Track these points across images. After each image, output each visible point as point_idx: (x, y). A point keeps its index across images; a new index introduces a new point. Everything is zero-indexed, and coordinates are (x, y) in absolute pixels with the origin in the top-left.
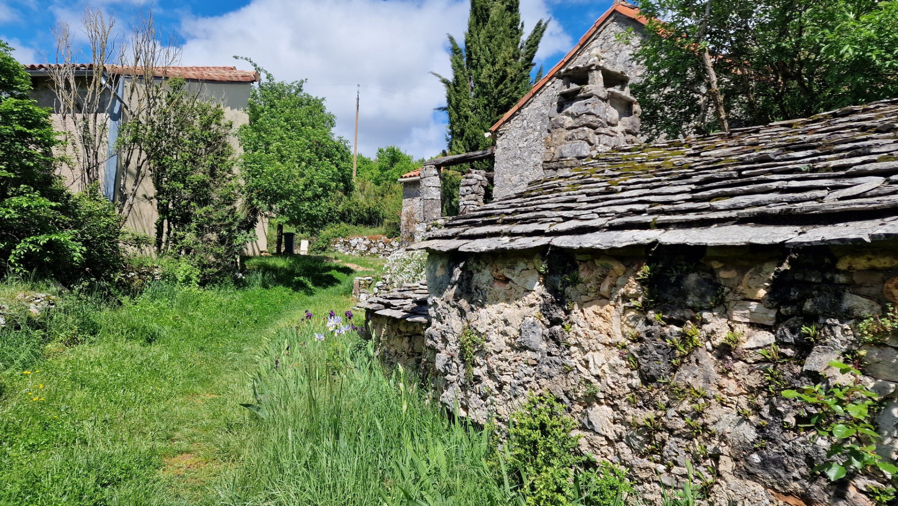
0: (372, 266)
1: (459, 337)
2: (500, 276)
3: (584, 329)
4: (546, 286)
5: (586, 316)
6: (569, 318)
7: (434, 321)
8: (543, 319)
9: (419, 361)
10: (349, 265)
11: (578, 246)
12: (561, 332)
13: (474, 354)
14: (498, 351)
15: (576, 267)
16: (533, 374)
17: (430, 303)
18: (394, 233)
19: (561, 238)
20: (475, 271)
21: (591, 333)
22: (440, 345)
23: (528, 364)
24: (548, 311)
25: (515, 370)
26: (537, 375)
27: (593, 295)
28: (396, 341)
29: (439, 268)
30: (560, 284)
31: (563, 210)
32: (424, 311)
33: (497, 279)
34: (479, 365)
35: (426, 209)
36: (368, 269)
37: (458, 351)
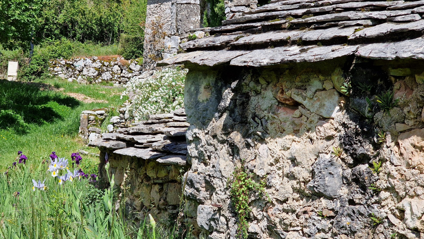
0: (104, 96)
1: (230, 182)
2: (286, 100)
3: (399, 167)
4: (348, 112)
5: (403, 150)
6: (378, 154)
7: (195, 163)
8: (344, 156)
9: (174, 216)
10: (73, 95)
11: (394, 56)
12: (368, 173)
13: (249, 205)
14: (282, 199)
15: (389, 85)
16: (330, 229)
17: (190, 138)
18: (133, 52)
19: (370, 46)
20: (253, 93)
21: (408, 173)
22: (203, 194)
23: (323, 216)
24: (351, 145)
25: (305, 224)
26: (335, 230)
27: (411, 123)
28: (142, 191)
29: (202, 89)
30: (367, 109)
31: (372, 10)
32: (180, 150)
33: (283, 104)
34: (255, 218)
35: (179, 17)
36: (100, 101)
37: (229, 201)
